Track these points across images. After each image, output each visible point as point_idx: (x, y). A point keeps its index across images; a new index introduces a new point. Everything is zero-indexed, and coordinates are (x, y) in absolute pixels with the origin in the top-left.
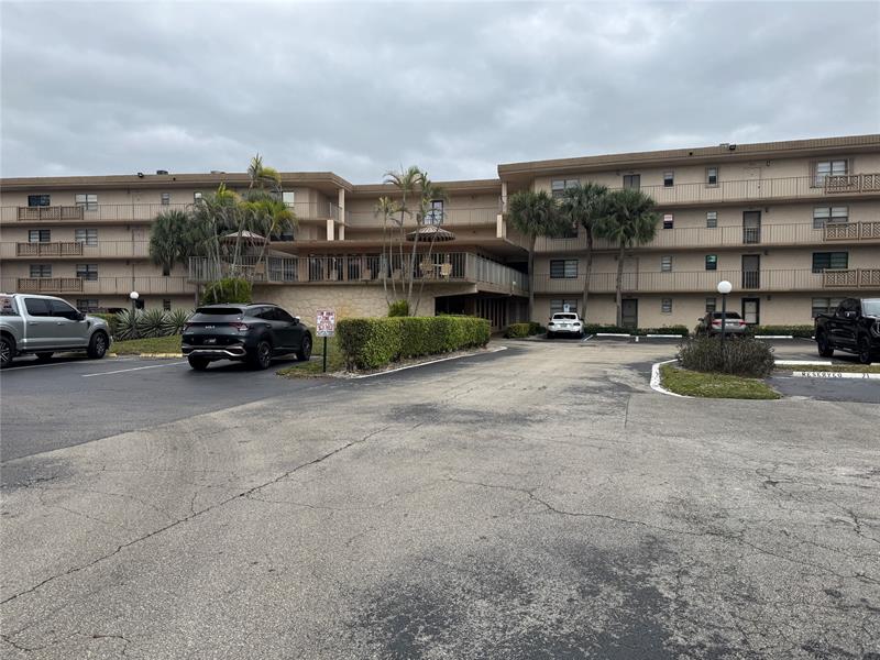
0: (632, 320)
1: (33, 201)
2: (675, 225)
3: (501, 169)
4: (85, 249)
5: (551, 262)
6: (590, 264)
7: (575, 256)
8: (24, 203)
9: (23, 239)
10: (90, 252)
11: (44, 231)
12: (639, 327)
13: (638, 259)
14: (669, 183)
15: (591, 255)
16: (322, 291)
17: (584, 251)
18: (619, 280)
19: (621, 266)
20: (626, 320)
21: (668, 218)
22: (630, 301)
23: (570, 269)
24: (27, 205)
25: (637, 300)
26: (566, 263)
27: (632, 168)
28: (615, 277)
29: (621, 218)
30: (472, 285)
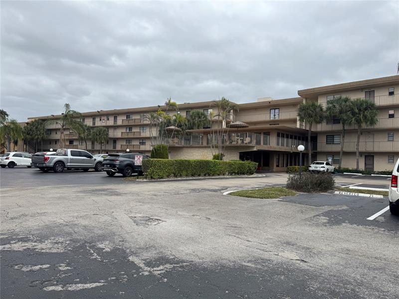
0: (370, 167)
1: (128, 117)
2: (395, 116)
3: (300, 93)
4: (141, 134)
5: (327, 136)
6: (344, 137)
7: (338, 133)
8: (125, 118)
9: (124, 130)
10: (143, 135)
11: (130, 127)
12: (375, 170)
13: (374, 134)
14: (391, 94)
15: (344, 133)
16: (197, 149)
17: (342, 130)
18: (358, 145)
19: (359, 138)
20: (367, 167)
21: (391, 112)
22: (369, 156)
23: (337, 140)
24: (126, 118)
25: (373, 156)
26: (335, 136)
27: (370, 87)
28: (356, 143)
29: (354, 114)
30: (254, 147)
